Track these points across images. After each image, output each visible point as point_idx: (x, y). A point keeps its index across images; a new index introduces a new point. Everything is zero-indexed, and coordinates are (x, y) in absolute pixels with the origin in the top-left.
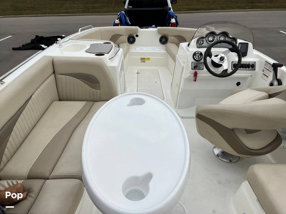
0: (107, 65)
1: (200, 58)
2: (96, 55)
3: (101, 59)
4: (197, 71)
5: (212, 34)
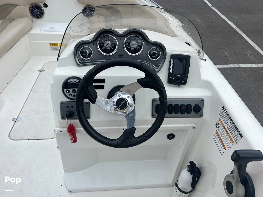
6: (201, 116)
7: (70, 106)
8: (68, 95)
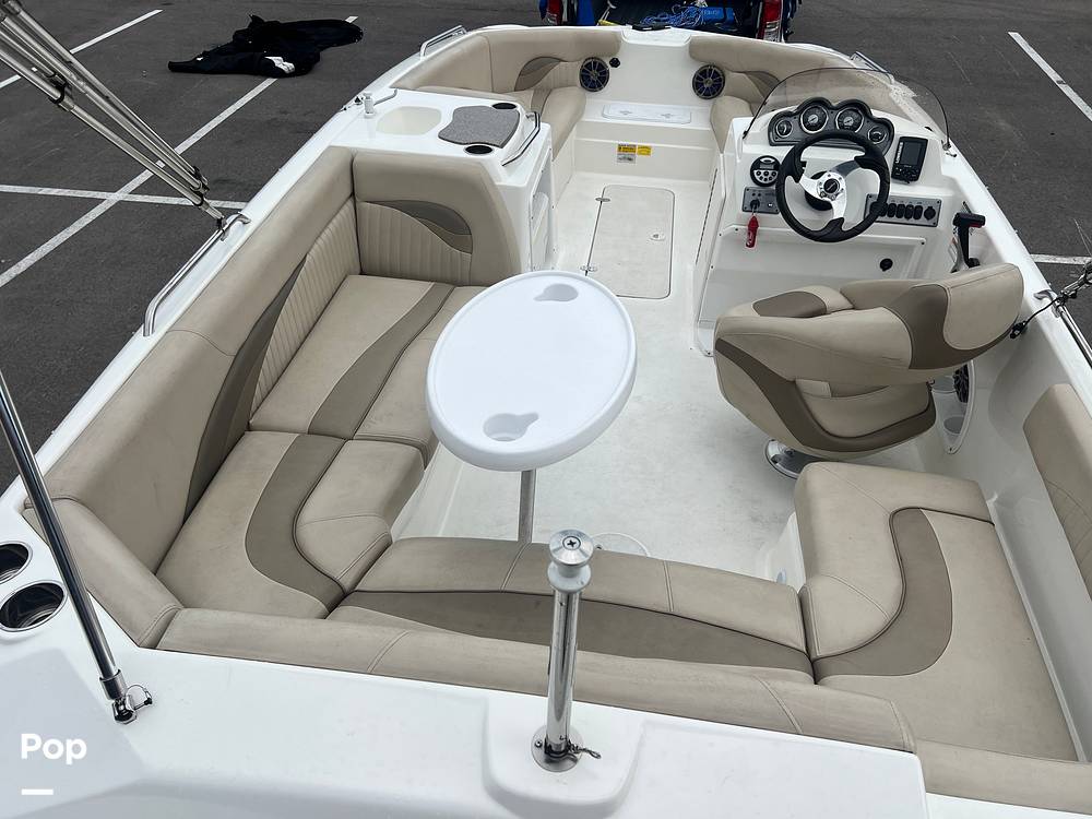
0: (497, 183)
1: (770, 179)
2: (469, 150)
3: (479, 163)
4: (759, 216)
5: (819, 103)
6: (935, 225)
7: (757, 193)
8: (757, 178)
